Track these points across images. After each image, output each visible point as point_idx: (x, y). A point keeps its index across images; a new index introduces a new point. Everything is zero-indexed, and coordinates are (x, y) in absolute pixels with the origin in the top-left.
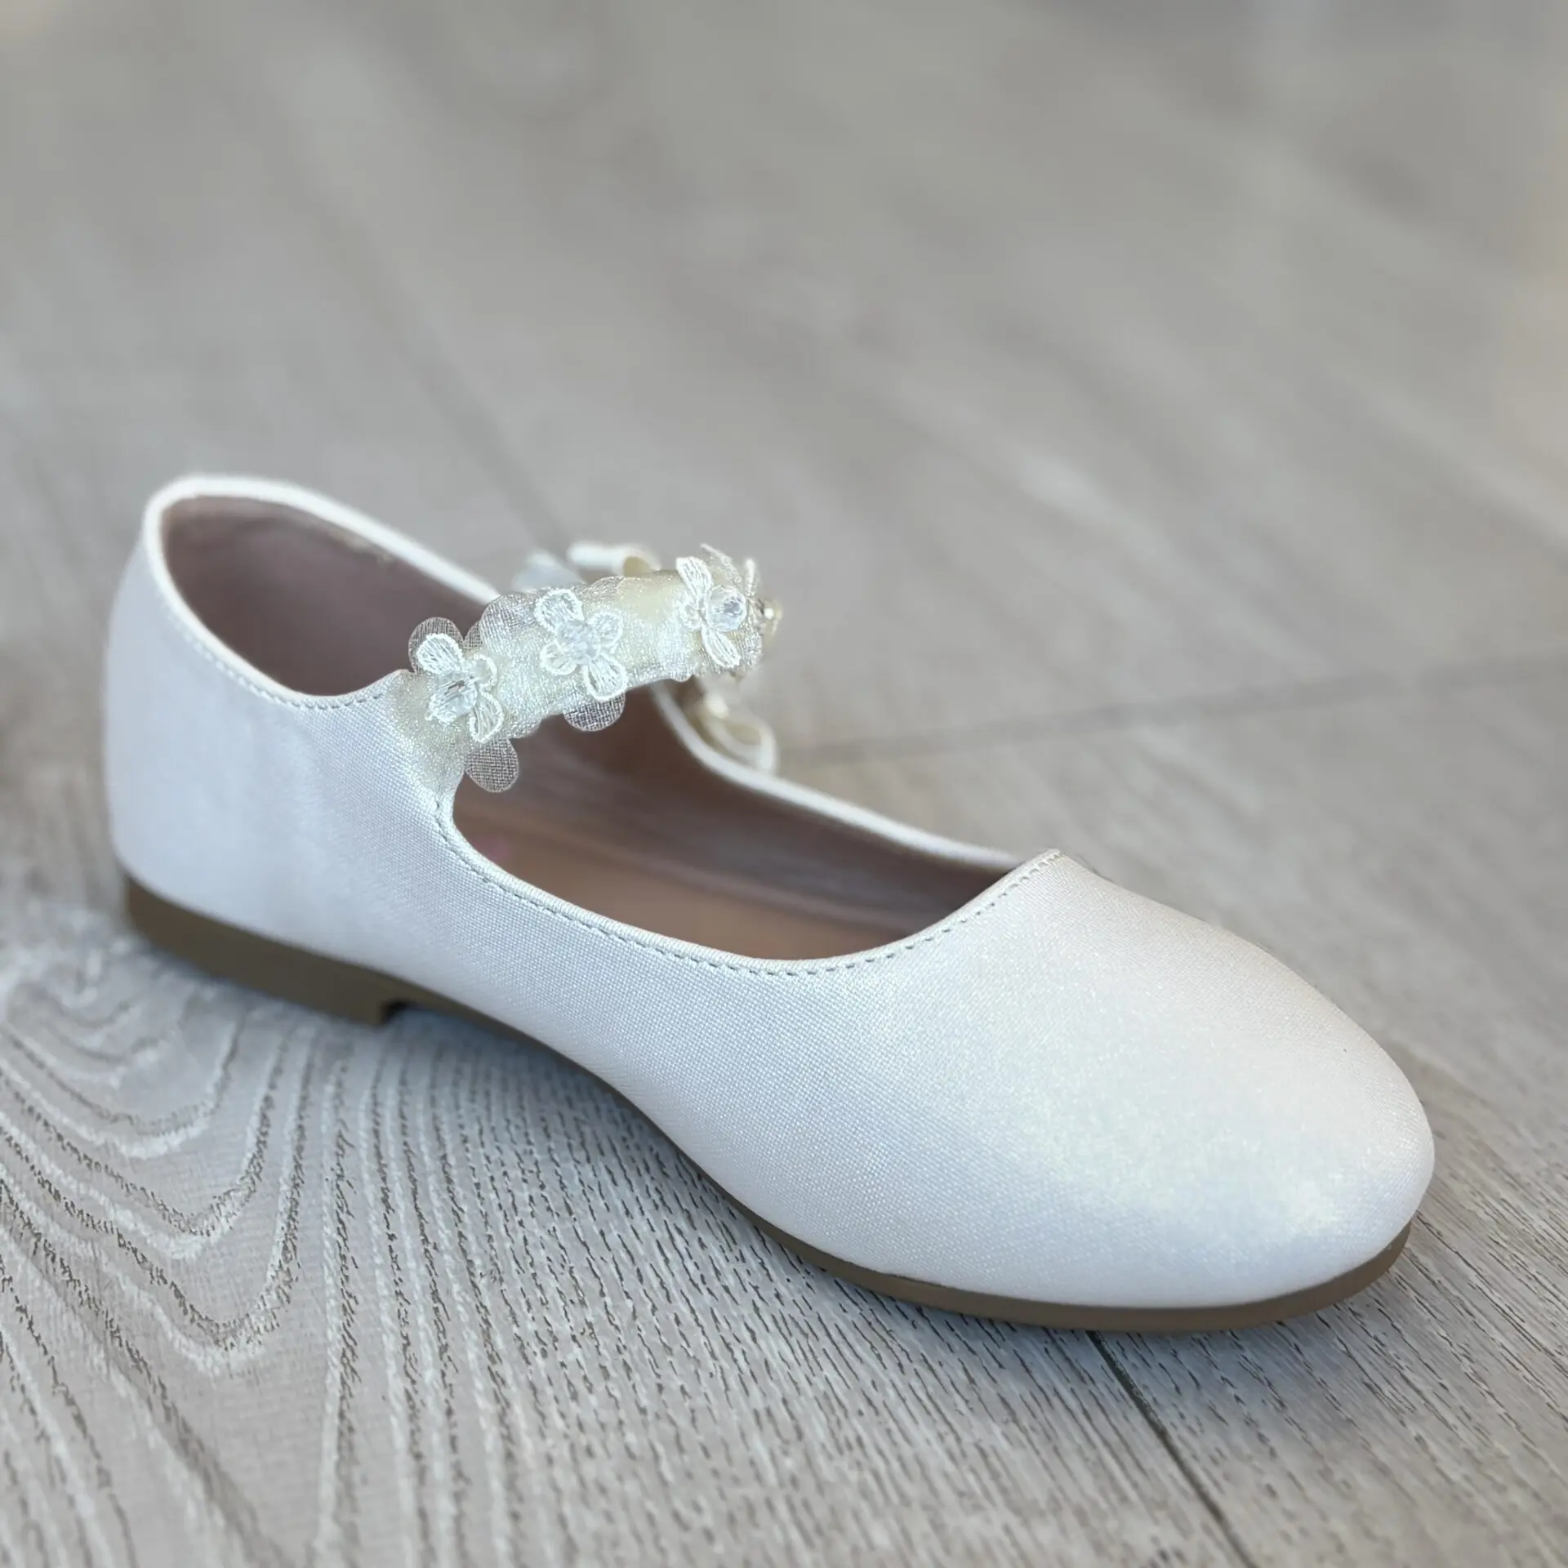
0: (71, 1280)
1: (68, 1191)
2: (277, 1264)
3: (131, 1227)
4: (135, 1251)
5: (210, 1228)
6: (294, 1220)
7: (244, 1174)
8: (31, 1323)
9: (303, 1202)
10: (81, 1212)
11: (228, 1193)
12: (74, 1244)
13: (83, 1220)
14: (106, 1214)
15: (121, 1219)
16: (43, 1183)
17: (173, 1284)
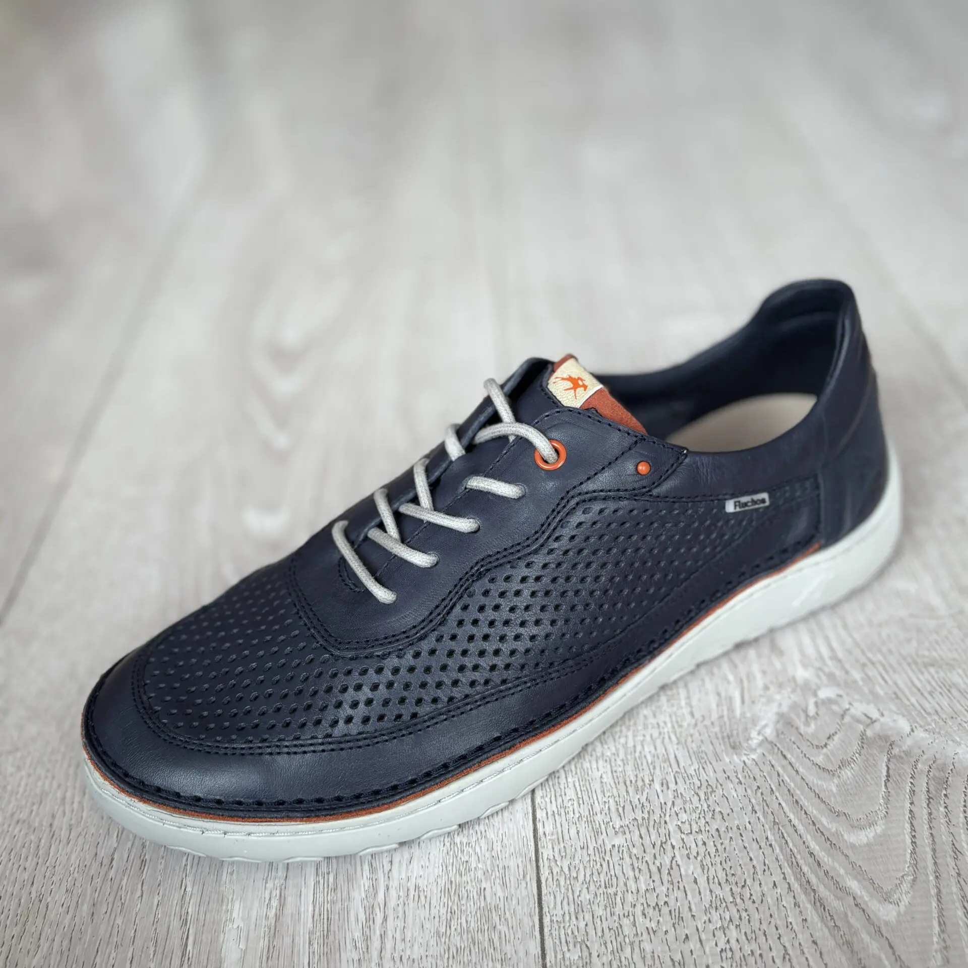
0: (836, 926)
1: (825, 863)
2: (937, 932)
3: (859, 892)
4: (864, 911)
5: (899, 901)
6: (940, 902)
7: (908, 863)
8: (821, 953)
9: (944, 891)
10: (832, 877)
11: (903, 877)
12: (833, 901)
13: (834, 884)
14: (845, 883)
15: (853, 887)
16: (811, 854)
17: (886, 938)
